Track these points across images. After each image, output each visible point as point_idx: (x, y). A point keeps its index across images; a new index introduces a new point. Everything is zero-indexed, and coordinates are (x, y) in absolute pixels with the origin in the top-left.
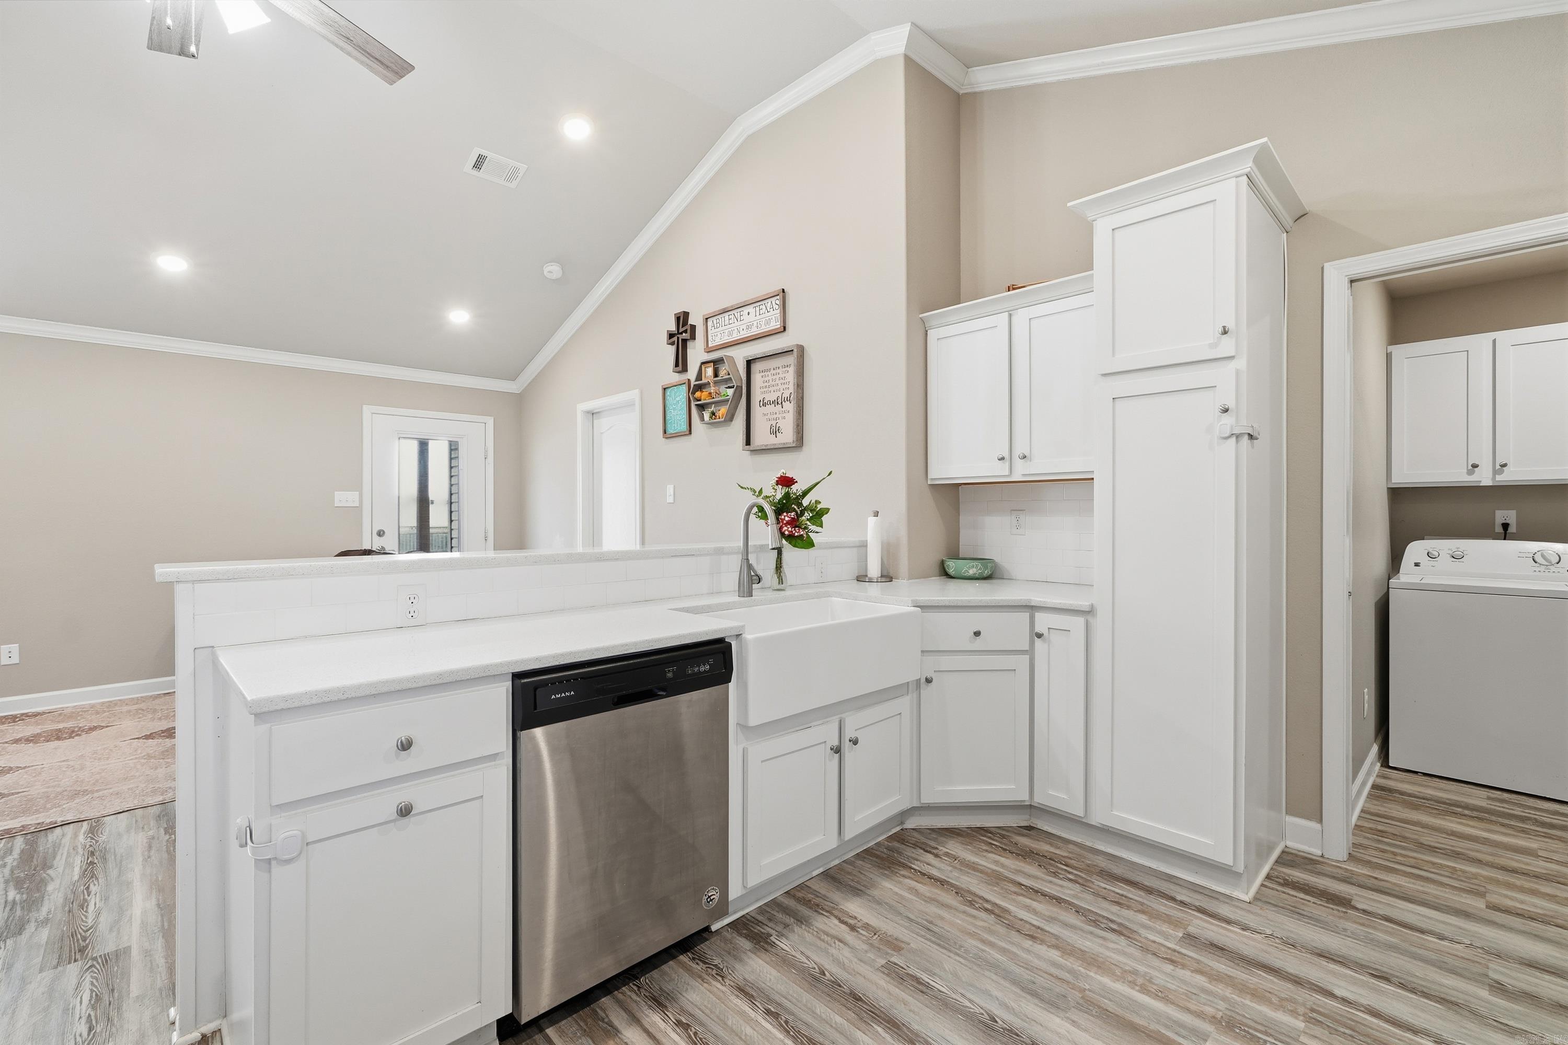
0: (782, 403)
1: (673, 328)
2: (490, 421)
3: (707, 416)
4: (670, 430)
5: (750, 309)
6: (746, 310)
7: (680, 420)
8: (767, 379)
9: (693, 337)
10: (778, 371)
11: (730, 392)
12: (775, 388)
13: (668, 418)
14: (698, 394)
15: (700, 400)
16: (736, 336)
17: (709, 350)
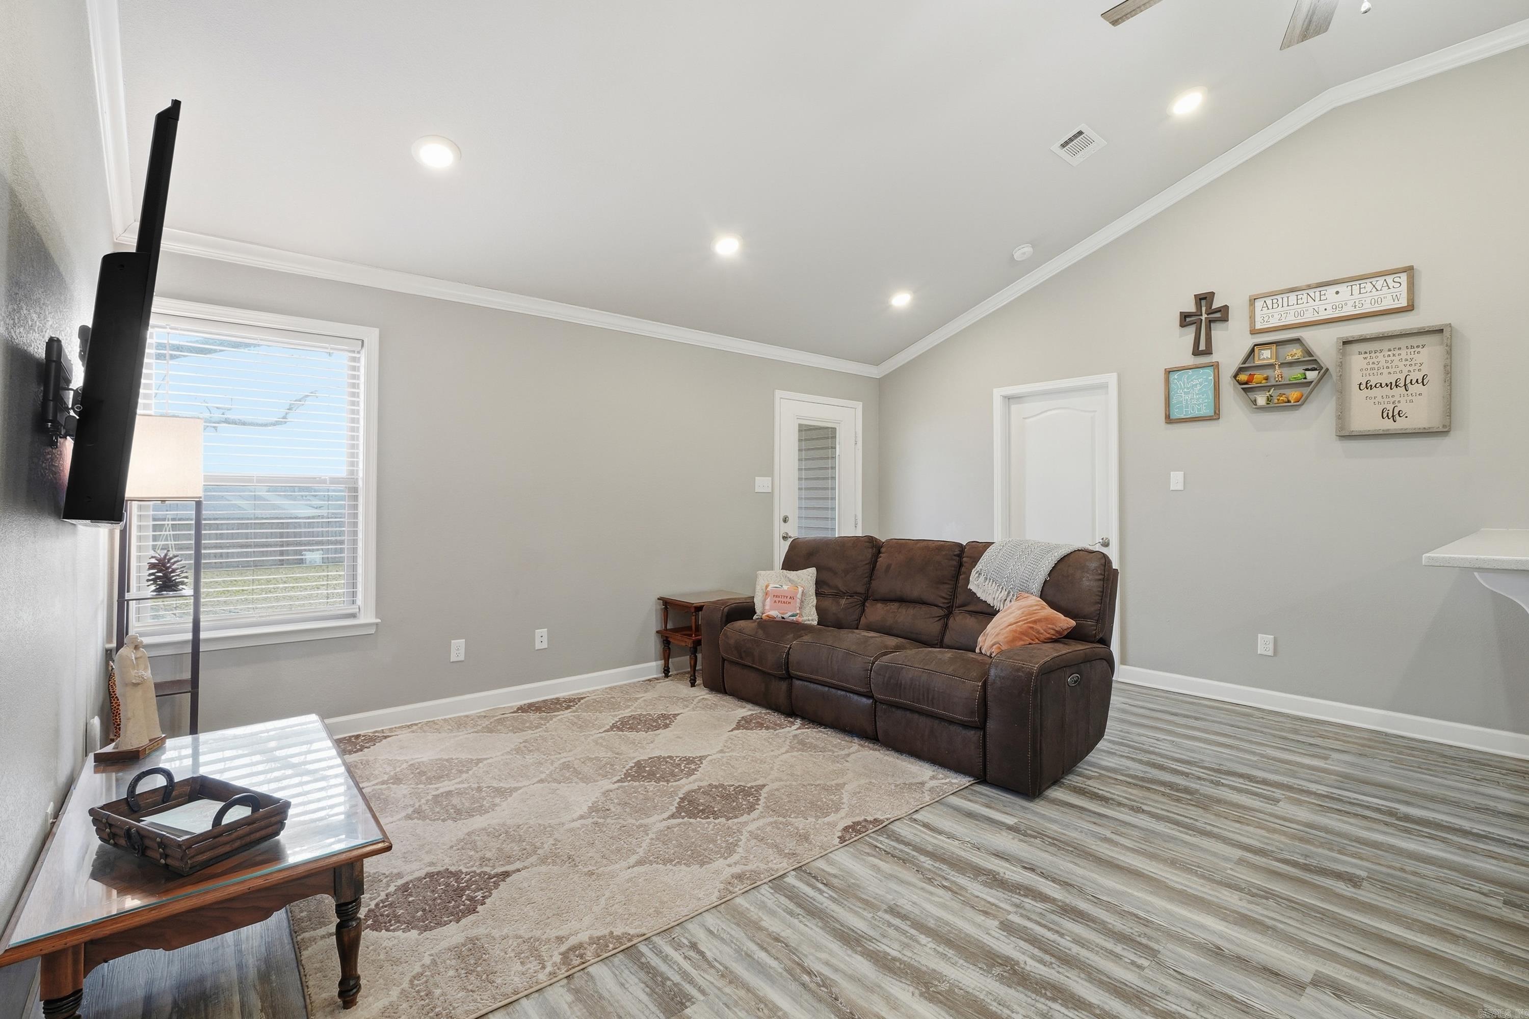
0: (1405, 385)
1: (1191, 308)
2: (859, 405)
3: (1261, 400)
4: (1175, 414)
5: (1342, 288)
6: (1331, 290)
7: (1199, 405)
8: (1374, 360)
9: (1225, 319)
10: (1397, 352)
11: (1312, 375)
12: (1389, 370)
13: (1174, 401)
14: (1243, 377)
15: (1246, 383)
16: (1309, 317)
17: (1254, 332)
